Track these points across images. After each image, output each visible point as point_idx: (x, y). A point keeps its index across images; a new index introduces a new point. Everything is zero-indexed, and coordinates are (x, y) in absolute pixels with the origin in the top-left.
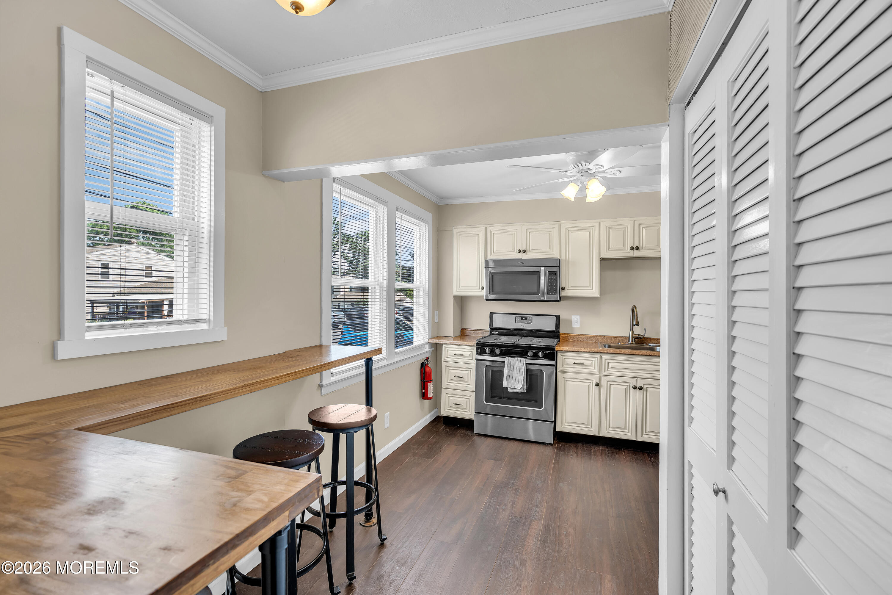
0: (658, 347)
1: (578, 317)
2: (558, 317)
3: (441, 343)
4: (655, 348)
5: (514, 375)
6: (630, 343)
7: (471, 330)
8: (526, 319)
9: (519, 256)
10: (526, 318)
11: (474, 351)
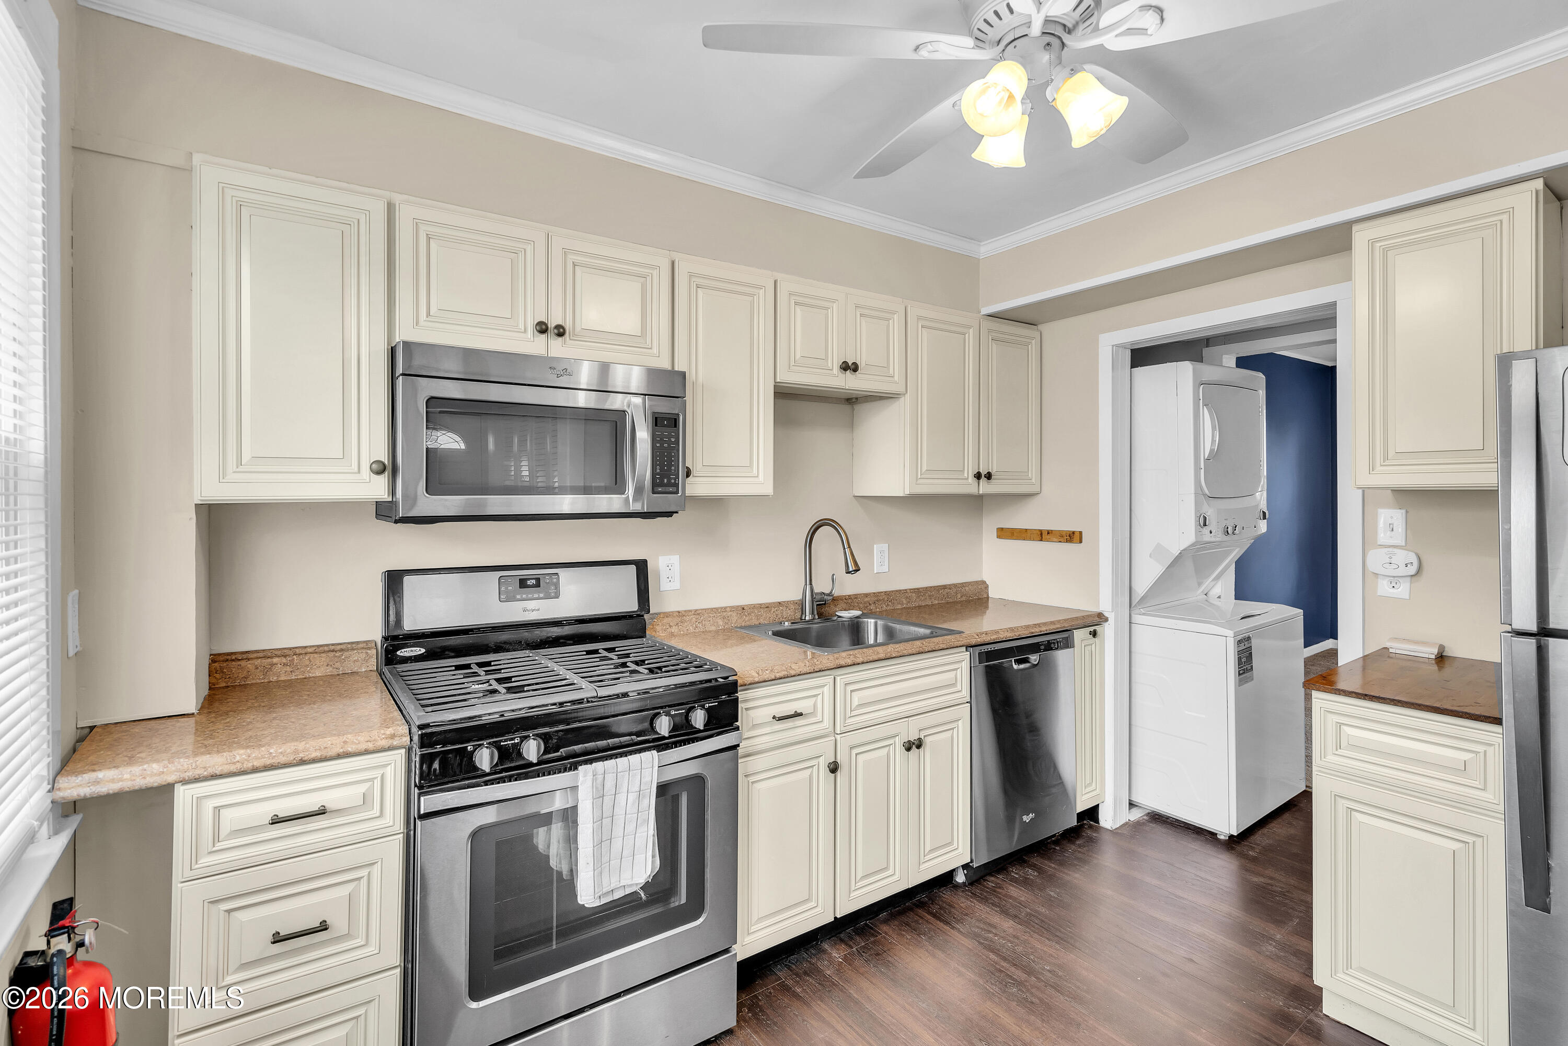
0: (869, 620)
1: (675, 559)
2: (641, 567)
3: (171, 779)
4: (863, 622)
5: (618, 831)
6: (807, 618)
7: (266, 654)
8: (538, 585)
9: (537, 346)
10: (538, 580)
11: (389, 771)
